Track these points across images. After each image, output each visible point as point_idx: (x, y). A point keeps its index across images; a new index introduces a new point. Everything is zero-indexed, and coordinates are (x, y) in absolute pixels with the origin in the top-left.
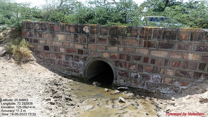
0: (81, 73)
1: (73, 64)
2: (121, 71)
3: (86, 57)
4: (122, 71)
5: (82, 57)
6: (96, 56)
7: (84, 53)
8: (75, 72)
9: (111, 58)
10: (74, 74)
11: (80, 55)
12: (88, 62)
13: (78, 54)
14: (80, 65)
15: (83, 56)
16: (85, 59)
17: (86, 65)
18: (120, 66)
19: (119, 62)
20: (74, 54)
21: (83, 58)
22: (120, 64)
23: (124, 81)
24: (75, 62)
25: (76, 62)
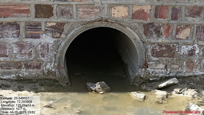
0: (48, 66)
1: (21, 46)
2: (158, 44)
3: (62, 24)
4: (160, 45)
5: (50, 25)
6: (93, 18)
7: (54, 12)
8: (28, 67)
9: (133, 18)
10: (24, 73)
11: (42, 20)
12: (69, 35)
13: (36, 17)
14: (43, 46)
15: (52, 22)
16: (58, 29)
17: (63, 44)
18: (155, 36)
19: (154, 26)
20: (21, 19)
21: (51, 27)
22: (155, 30)
23: (166, 67)
24: (26, 40)
25: (29, 40)
